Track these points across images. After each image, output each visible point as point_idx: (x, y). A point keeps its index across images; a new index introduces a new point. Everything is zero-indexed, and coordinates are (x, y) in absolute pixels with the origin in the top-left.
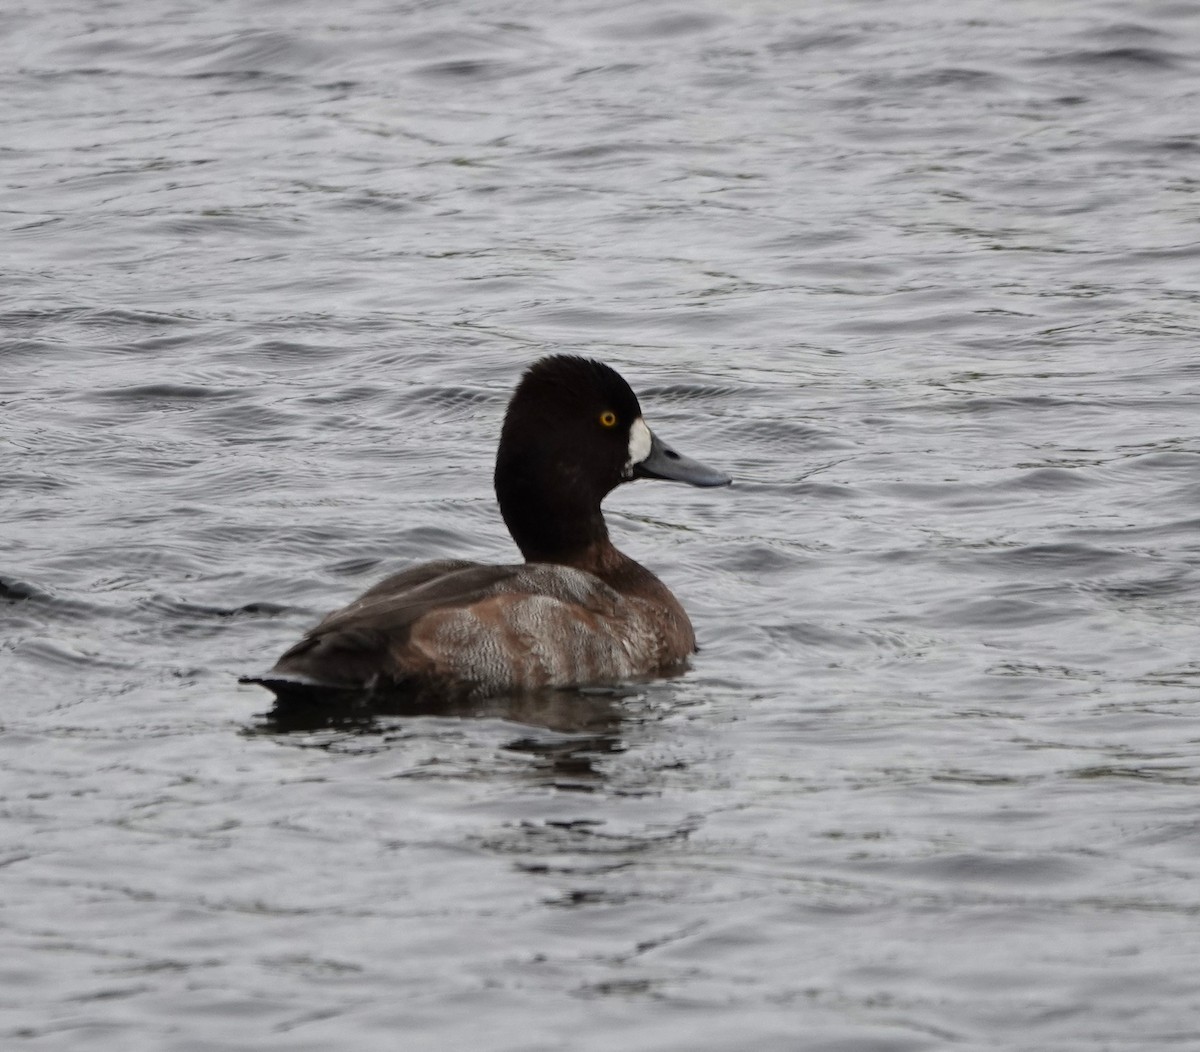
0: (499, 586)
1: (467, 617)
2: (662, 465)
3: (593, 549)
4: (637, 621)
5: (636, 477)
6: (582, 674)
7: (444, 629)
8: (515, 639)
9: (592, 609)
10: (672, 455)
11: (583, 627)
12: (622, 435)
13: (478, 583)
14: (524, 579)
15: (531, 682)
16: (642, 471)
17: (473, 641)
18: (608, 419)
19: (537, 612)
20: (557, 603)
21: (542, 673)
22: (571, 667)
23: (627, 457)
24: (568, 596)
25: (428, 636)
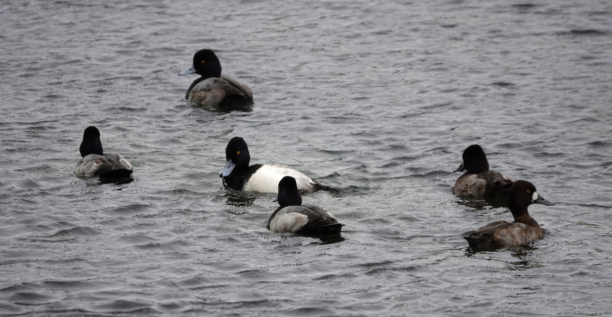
0: (510, 226)
1: (504, 231)
2: (540, 200)
3: (525, 215)
4: (534, 232)
5: (534, 203)
6: (524, 242)
7: (500, 233)
8: (513, 236)
9: (526, 231)
10: (543, 199)
11: (524, 234)
12: (531, 195)
13: (506, 225)
14: (514, 225)
15: (515, 244)
16: (536, 202)
17: (505, 236)
18: (528, 192)
19: (516, 230)
20: (520, 229)
21: (517, 242)
22: (522, 241)
23: (532, 199)
24: (522, 228)
25: (497, 234)
